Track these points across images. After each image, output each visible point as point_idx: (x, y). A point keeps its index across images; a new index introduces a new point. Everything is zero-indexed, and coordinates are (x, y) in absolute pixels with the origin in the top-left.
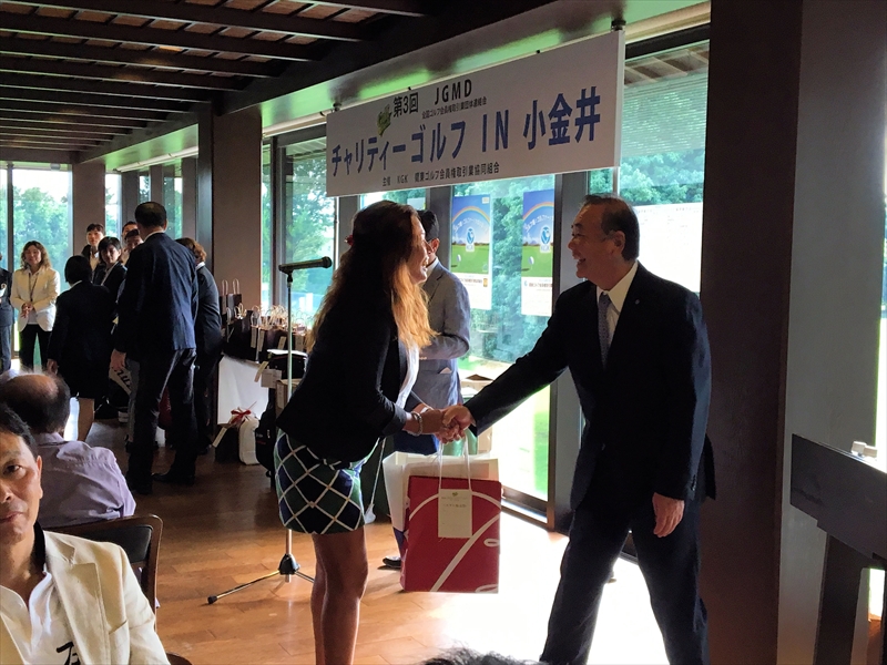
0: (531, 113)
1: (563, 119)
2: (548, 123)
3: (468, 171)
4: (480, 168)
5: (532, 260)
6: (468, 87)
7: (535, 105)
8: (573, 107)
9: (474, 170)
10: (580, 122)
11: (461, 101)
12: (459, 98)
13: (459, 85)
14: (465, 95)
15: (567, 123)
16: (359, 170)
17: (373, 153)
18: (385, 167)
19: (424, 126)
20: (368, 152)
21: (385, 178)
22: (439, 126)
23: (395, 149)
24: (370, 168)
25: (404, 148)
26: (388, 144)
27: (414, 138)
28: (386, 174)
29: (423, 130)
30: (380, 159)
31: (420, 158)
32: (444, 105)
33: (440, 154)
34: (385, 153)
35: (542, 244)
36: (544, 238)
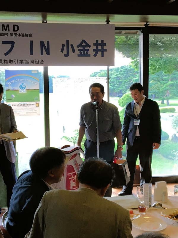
0: (65, 44)
2: (76, 49)
3: (19, 61)
4: (29, 61)
5: (14, 96)
6: (16, 28)
7: (68, 41)
8: (92, 45)
9: (24, 62)
10: (96, 51)
11: (10, 32)
12: (9, 31)
13: (8, 26)
14: (14, 31)
15: (89, 50)
35: (21, 90)
36: (21, 87)
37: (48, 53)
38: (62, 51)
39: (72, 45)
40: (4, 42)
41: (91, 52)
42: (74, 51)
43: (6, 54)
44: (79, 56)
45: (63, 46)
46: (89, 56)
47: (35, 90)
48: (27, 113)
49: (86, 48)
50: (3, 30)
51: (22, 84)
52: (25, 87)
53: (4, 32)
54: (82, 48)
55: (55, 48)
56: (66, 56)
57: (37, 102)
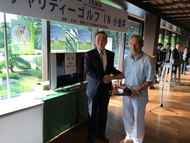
3: (100, 26)
4: (103, 26)
5: (81, 46)
6: (100, 5)
7: (116, 18)
8: (122, 21)
10: (123, 24)
12: (98, 6)
13: (98, 3)
14: (100, 7)
16: (42, 8)
17: (54, 5)
18: (63, 14)
19: (84, 7)
20: (50, 4)
21: (63, 18)
22: (90, 10)
23: (69, 9)
24: (52, 10)
25: (74, 10)
26: (65, 6)
27: (80, 9)
28: (64, 16)
29: (84, 9)
30: (60, 9)
31: (82, 17)
32: (92, 5)
33: (91, 19)
34: (62, 8)
35: (84, 43)
36: (84, 41)
37: (110, 23)
38: (114, 23)
39: (117, 20)
40: (96, 13)
41: (122, 25)
42: (117, 24)
43: (96, 20)
44: (118, 26)
45: (114, 19)
46: (121, 27)
49: (121, 23)
53: (96, 6)
54: (119, 22)
55: (112, 21)
56: (115, 25)
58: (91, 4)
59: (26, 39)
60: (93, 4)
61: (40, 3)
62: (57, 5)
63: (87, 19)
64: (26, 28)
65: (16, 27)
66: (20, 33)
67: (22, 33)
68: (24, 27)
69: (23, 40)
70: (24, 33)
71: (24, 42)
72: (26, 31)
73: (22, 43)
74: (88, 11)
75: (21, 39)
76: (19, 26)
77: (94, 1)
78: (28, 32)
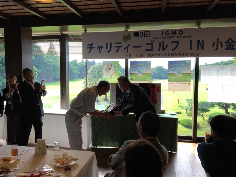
0: (216, 41)
1: (232, 44)
2: (224, 45)
3: (181, 54)
4: (188, 54)
5: (173, 78)
6: (181, 32)
7: (218, 40)
9: (185, 55)
11: (177, 36)
12: (176, 34)
13: (176, 31)
14: (180, 34)
15: (234, 45)
16: (109, 52)
17: (119, 47)
18: (127, 52)
19: (153, 41)
20: (115, 47)
21: (127, 55)
22: (163, 42)
23: (134, 47)
24: (117, 51)
25: (140, 47)
26: (129, 45)
27: (147, 44)
28: (128, 54)
29: (153, 42)
30: (124, 49)
31: (152, 50)
32: (166, 36)
33: (164, 49)
34: (127, 47)
35: (178, 74)
36: (179, 72)
37: (202, 48)
38: (213, 46)
39: (221, 42)
40: (172, 42)
42: (222, 46)
43: (173, 50)
44: (226, 49)
45: (214, 43)
46: (234, 49)
47: (188, 74)
48: (181, 89)
50: (172, 35)
51: (179, 70)
52: (181, 72)
53: (173, 35)
54: (229, 44)
55: (208, 44)
56: (216, 50)
57: (189, 82)
58: (164, 35)
59: (113, 73)
60: (167, 34)
61: (107, 48)
62: (122, 46)
63: (159, 50)
64: (113, 66)
65: (106, 66)
66: (108, 70)
67: (110, 69)
68: (111, 65)
69: (110, 74)
70: (111, 70)
71: (111, 75)
72: (113, 68)
73: (109, 76)
74: (160, 43)
75: (109, 74)
76: (108, 65)
77: (168, 31)
78: (114, 68)
